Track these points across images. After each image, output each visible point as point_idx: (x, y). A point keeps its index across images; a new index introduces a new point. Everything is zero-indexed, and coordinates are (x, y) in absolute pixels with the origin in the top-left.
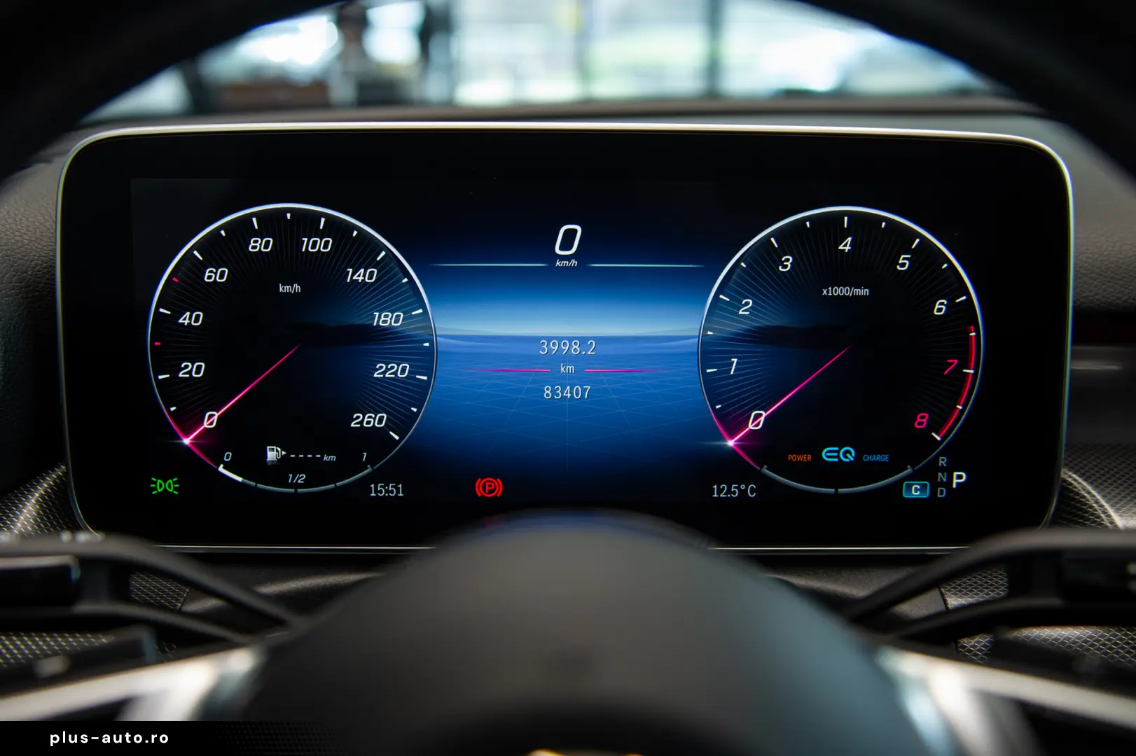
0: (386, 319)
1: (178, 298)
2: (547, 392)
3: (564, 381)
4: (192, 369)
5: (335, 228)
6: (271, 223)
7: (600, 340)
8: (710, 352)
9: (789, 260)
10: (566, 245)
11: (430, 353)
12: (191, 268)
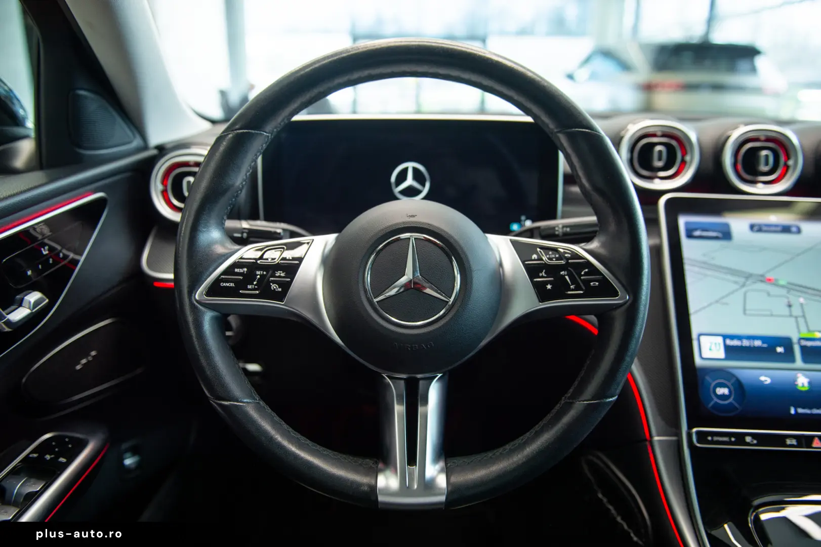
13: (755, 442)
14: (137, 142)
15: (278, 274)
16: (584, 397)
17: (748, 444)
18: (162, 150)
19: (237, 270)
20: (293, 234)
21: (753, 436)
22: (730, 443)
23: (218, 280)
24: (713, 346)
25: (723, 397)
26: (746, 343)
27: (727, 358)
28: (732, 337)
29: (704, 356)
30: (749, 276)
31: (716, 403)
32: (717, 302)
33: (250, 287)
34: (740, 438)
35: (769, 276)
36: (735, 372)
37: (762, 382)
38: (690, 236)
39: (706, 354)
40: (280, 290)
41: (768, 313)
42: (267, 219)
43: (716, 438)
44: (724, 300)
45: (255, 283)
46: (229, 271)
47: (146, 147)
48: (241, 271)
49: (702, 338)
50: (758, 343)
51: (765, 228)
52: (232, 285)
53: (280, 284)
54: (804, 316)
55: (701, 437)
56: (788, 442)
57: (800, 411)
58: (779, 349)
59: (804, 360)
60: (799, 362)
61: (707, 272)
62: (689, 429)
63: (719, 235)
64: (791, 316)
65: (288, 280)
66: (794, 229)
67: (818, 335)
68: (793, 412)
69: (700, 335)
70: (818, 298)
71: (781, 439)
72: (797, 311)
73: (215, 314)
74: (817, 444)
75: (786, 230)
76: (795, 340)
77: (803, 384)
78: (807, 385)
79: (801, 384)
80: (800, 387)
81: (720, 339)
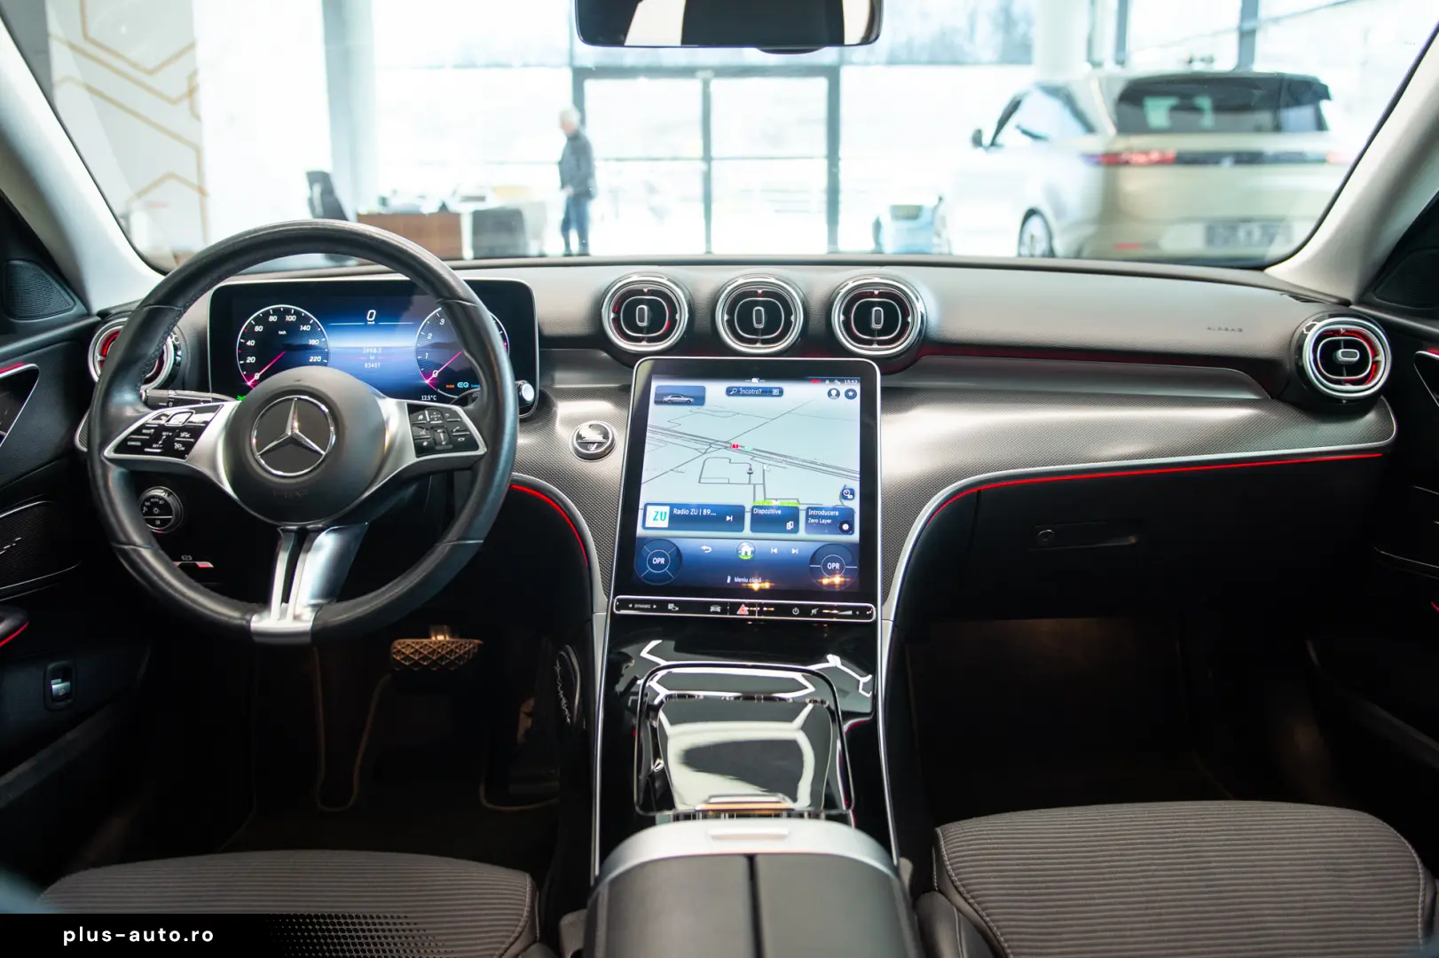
0: (313, 342)
1: (246, 336)
2: (367, 366)
3: (374, 361)
4: (251, 360)
5: (296, 313)
6: (276, 312)
7: (384, 348)
8: (419, 351)
9: (443, 321)
10: (371, 317)
11: (328, 353)
12: (251, 327)
13: (677, 609)
14: (78, 309)
15: (183, 435)
16: (448, 538)
17: (670, 611)
18: (104, 315)
19: (144, 431)
20: (215, 400)
21: (675, 603)
22: (651, 610)
23: (126, 440)
24: (658, 517)
25: (659, 566)
26: (694, 512)
27: (669, 528)
28: (680, 506)
30: (712, 443)
31: (650, 572)
32: (672, 470)
33: (154, 446)
34: (662, 606)
35: (734, 442)
36: (674, 541)
37: (704, 550)
38: (658, 402)
39: (650, 523)
40: (183, 449)
41: (726, 481)
42: (213, 392)
43: (636, 606)
44: (679, 469)
45: (160, 442)
46: (138, 431)
47: (89, 314)
48: (148, 431)
49: (649, 508)
50: (706, 512)
51: (742, 391)
52: (138, 444)
53: (184, 444)
54: (764, 484)
55: (623, 604)
56: (712, 609)
57: (737, 580)
58: (728, 518)
59: (753, 530)
60: (747, 531)
61: (670, 440)
62: (614, 598)
63: (691, 400)
64: (750, 483)
65: (192, 440)
66: (776, 392)
67: (774, 503)
68: (729, 581)
69: (646, 505)
70: (784, 465)
71: (705, 607)
72: (757, 478)
73: (122, 470)
74: (744, 611)
75: (767, 393)
76: (748, 508)
77: (746, 553)
78: (749, 554)
79: (743, 554)
80: (742, 556)
81: (667, 509)
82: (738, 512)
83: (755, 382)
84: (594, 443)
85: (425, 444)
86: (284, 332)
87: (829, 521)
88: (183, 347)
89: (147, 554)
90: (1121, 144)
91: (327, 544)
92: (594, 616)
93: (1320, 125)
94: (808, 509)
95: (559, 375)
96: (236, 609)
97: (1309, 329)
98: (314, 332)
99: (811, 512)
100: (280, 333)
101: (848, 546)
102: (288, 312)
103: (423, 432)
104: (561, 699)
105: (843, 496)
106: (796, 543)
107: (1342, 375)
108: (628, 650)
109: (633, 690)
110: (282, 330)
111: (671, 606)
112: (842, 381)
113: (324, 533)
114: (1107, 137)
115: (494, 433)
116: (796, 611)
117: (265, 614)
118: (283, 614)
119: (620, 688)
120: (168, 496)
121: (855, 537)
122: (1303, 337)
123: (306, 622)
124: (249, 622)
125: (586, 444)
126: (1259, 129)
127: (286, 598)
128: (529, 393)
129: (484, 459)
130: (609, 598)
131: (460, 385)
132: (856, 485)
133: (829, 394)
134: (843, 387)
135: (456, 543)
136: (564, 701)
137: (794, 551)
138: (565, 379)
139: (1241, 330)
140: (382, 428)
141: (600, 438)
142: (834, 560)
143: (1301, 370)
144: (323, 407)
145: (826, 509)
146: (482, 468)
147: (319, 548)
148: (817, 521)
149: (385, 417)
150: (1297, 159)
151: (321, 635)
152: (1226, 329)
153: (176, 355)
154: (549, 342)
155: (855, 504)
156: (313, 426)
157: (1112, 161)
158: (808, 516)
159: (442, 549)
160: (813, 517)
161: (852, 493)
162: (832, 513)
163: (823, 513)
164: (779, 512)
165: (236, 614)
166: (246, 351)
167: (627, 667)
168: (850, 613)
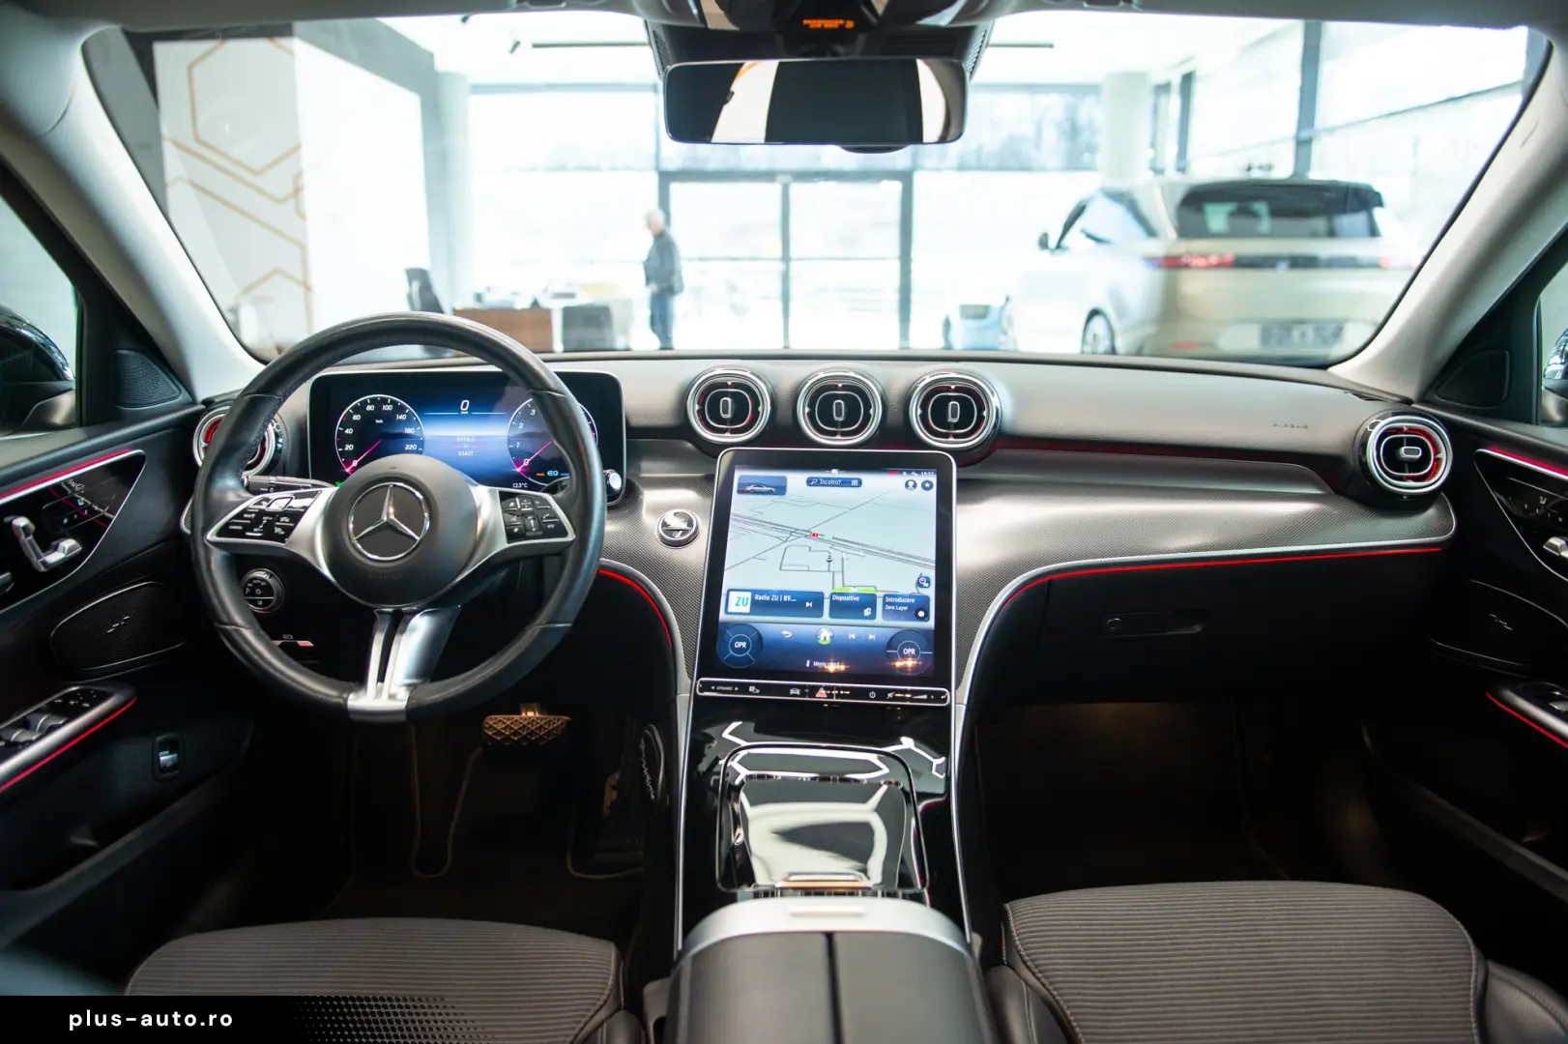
0: (409, 431)
1: (345, 425)
2: (460, 454)
3: (462, 450)
4: (349, 447)
5: (393, 403)
6: (373, 401)
7: (476, 437)
8: (510, 440)
9: (534, 411)
10: (464, 407)
11: (423, 441)
12: (349, 415)
13: (758, 691)
14: (184, 397)
15: (283, 519)
16: (538, 622)
17: (751, 693)
18: (209, 403)
20: (314, 486)
21: (757, 686)
22: (733, 692)
24: (740, 603)
25: (741, 650)
26: (775, 598)
27: (750, 614)
28: (761, 592)
29: (729, 610)
30: (792, 531)
31: (732, 655)
32: (754, 557)
33: (255, 530)
34: (744, 688)
35: (814, 531)
36: (755, 625)
37: (784, 635)
38: (741, 492)
39: (732, 608)
40: (282, 533)
41: (806, 568)
42: (313, 478)
43: (719, 688)
44: (760, 556)
45: (261, 526)
46: (240, 515)
47: (194, 402)
48: (250, 516)
49: (731, 593)
50: (787, 598)
51: (823, 482)
52: (240, 527)
53: (284, 528)
54: (843, 572)
55: (706, 686)
56: (792, 692)
57: (816, 664)
58: (808, 604)
59: (832, 615)
60: (826, 617)
61: (751, 527)
62: (697, 679)
63: (773, 490)
64: (829, 571)
65: (292, 525)
66: (854, 483)
67: (853, 590)
68: (808, 665)
69: (729, 591)
70: (861, 553)
71: (785, 690)
72: (836, 566)
73: (224, 553)
74: (822, 694)
75: (846, 483)
76: (827, 595)
77: (825, 638)
78: (828, 639)
79: (822, 638)
80: (822, 641)
81: (749, 595)
82: (817, 599)
83: (835, 473)
84: (679, 530)
85: (516, 530)
86: (381, 421)
87: (905, 608)
88: (284, 432)
89: (248, 634)
90: (1182, 247)
91: (420, 627)
92: (678, 697)
93: (1373, 232)
94: (885, 596)
95: (645, 465)
96: (334, 688)
97: (1373, 426)
98: (409, 422)
99: (888, 600)
100: (377, 421)
101: (925, 632)
102: (384, 401)
103: (514, 519)
104: (645, 777)
105: (919, 584)
106: (873, 629)
107: (1404, 472)
108: (711, 731)
109: (716, 769)
110: (379, 419)
111: (752, 689)
112: (919, 472)
113: (418, 616)
114: (1168, 241)
115: (583, 521)
116: (873, 695)
117: (361, 693)
118: (379, 693)
119: (703, 767)
120: (270, 577)
121: (931, 624)
122: (1367, 435)
123: (401, 702)
124: (346, 700)
125: (671, 531)
126: (1314, 235)
127: (381, 678)
128: (616, 482)
129: (574, 545)
130: (692, 681)
131: (550, 473)
132: (932, 574)
133: (907, 485)
134: (919, 478)
135: (546, 626)
136: (648, 778)
137: (871, 637)
138: (650, 469)
139: (1306, 427)
140: (474, 514)
141: (684, 526)
142: (908, 646)
143: (1365, 466)
144: (418, 494)
145: (903, 597)
146: (571, 555)
147: (414, 629)
148: (893, 608)
149: (478, 504)
150: (1350, 263)
151: (415, 713)
152: (1292, 426)
153: (277, 442)
154: (636, 432)
155: (930, 592)
156: (409, 512)
157: (1173, 264)
158: (885, 603)
159: (532, 632)
160: (890, 604)
161: (928, 582)
162: (908, 600)
163: (899, 600)
164: (857, 599)
165: (333, 693)
166: (344, 439)
167: (710, 747)
168: (925, 697)
